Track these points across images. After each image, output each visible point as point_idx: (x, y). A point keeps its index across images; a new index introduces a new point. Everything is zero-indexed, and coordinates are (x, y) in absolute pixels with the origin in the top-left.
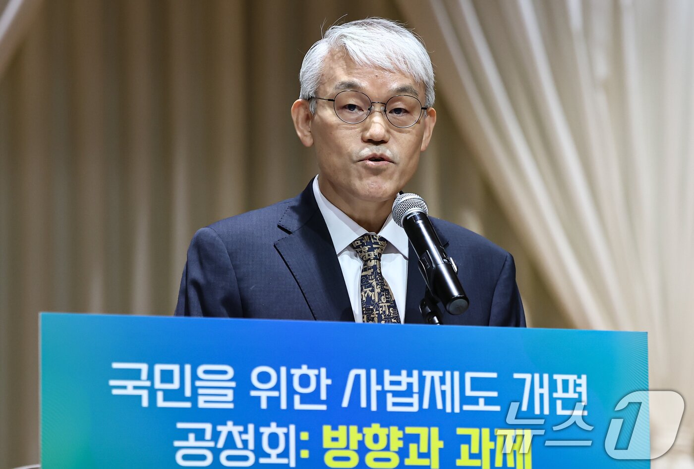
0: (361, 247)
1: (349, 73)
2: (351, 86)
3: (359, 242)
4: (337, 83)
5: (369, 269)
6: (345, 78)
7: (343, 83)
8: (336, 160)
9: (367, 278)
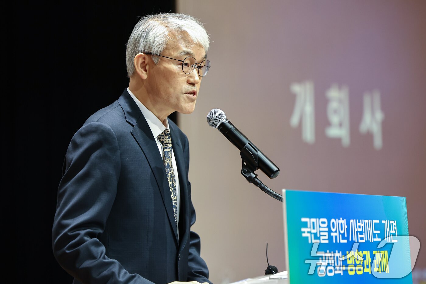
0: (164, 136)
1: (187, 47)
2: (188, 53)
3: (164, 133)
4: (181, 51)
5: (168, 148)
6: (185, 49)
7: (184, 51)
8: (171, 90)
9: (168, 153)
